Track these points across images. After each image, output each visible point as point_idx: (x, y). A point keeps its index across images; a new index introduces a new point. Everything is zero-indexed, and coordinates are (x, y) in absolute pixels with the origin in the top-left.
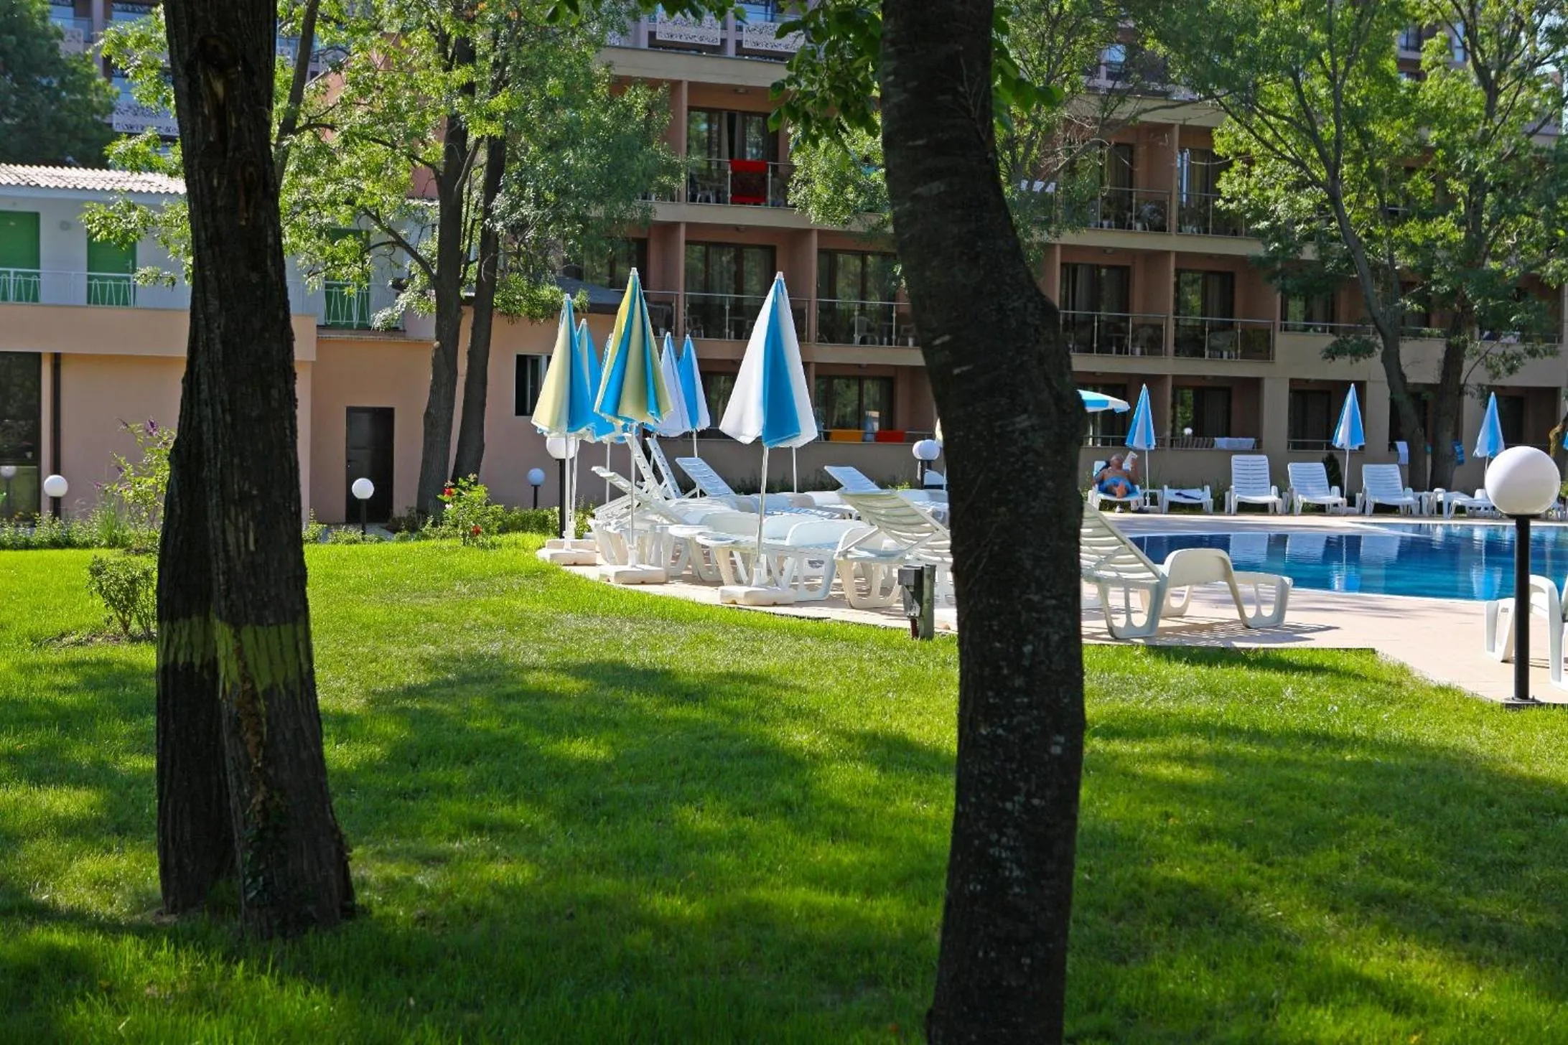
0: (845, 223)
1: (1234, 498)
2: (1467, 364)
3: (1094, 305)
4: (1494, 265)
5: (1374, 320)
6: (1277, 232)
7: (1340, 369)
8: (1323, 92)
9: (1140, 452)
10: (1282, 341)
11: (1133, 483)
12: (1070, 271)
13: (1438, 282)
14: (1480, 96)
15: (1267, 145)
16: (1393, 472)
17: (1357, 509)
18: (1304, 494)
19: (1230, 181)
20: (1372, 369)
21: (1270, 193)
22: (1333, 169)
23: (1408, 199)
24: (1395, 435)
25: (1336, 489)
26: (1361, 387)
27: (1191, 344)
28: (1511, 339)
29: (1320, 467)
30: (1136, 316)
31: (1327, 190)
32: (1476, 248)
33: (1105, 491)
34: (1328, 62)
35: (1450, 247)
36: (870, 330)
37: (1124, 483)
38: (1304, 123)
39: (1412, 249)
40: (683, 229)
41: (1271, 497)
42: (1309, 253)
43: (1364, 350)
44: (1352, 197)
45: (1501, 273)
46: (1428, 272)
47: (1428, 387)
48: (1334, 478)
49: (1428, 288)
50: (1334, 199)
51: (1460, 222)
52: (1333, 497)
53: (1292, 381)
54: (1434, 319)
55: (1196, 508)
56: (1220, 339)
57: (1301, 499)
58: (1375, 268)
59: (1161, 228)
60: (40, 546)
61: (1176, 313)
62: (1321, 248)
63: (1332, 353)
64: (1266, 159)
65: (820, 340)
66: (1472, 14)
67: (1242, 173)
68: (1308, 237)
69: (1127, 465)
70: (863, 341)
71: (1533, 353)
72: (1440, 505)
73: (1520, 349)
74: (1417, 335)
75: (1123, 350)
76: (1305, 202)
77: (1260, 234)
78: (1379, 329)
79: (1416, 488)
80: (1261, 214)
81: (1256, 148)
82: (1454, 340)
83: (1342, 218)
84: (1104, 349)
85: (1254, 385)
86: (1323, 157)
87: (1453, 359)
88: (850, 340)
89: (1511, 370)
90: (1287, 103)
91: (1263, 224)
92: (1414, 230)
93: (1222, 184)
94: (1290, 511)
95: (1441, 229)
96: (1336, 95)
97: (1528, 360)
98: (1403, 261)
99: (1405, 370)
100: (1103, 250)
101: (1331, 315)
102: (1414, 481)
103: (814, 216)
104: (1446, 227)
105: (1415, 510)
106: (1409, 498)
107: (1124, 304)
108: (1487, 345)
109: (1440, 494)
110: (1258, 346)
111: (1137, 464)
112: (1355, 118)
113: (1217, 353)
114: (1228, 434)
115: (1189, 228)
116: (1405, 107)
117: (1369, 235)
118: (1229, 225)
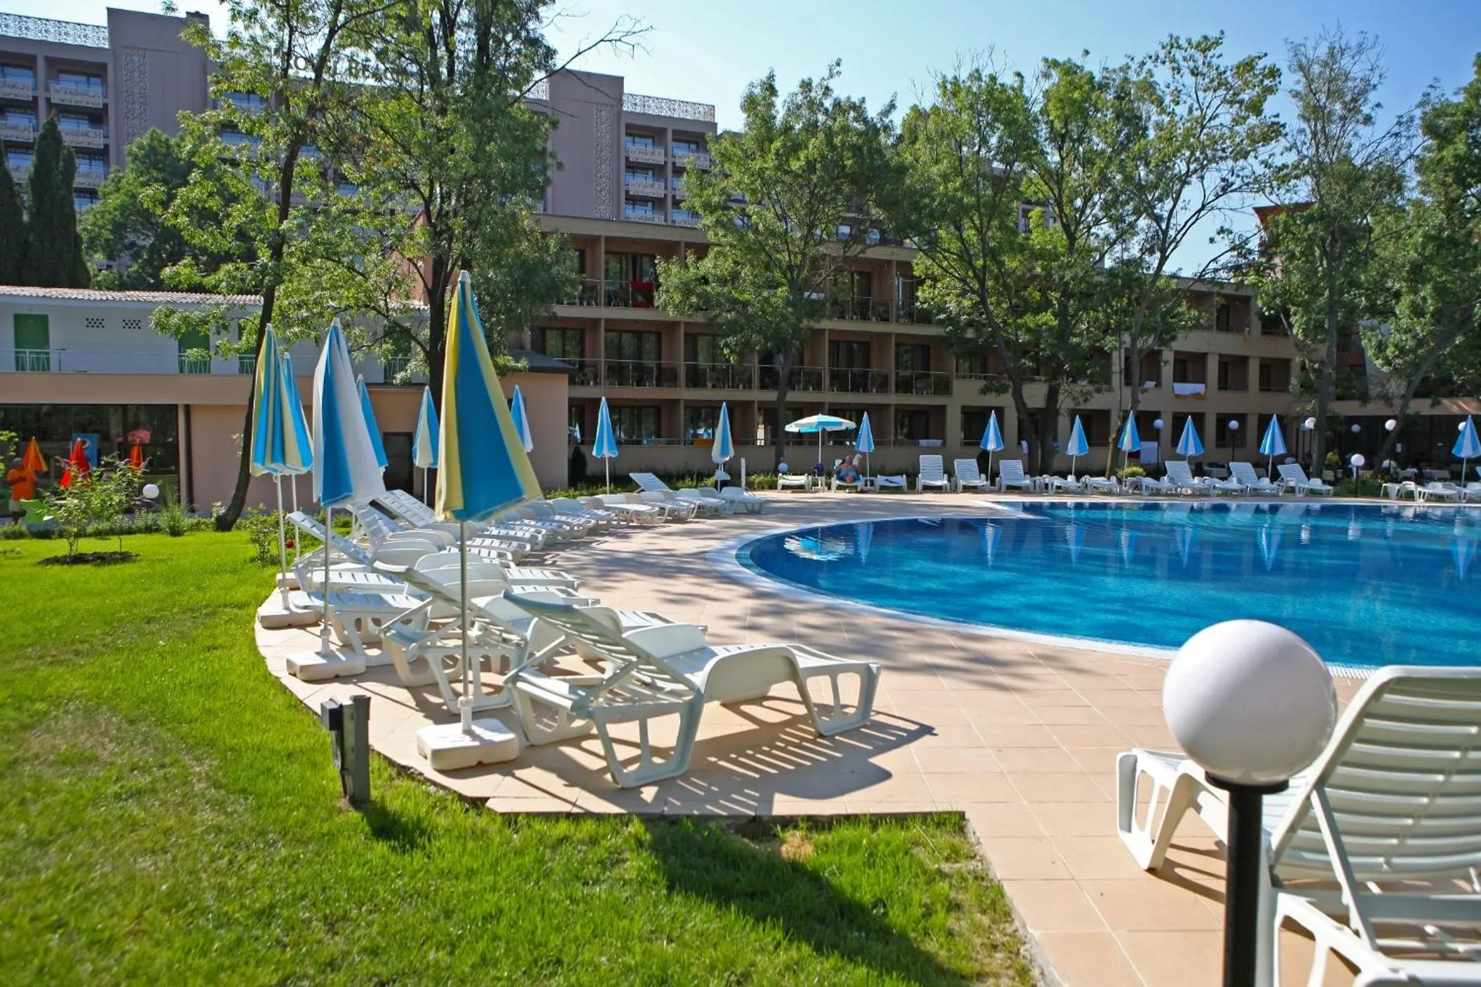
0: (691, 316)
1: (922, 481)
2: (1061, 397)
3: (850, 364)
4: (1075, 340)
5: (1007, 372)
6: (951, 320)
7: (990, 400)
8: (975, 239)
9: (864, 454)
10: (957, 385)
11: (858, 474)
12: (835, 344)
13: (1044, 350)
14: (1065, 242)
15: (945, 270)
16: (1018, 465)
17: (996, 488)
18: (964, 479)
19: (923, 291)
20: (1007, 400)
21: (947, 298)
22: (982, 283)
23: (1026, 301)
24: (1020, 438)
25: (983, 476)
26: (1000, 412)
27: (904, 386)
28: (1085, 382)
29: (974, 462)
30: (874, 369)
31: (979, 295)
32: (1064, 331)
33: (841, 479)
34: (977, 222)
35: (1051, 329)
36: (718, 379)
37: (852, 474)
38: (965, 257)
39: (1029, 330)
40: (603, 323)
41: (943, 482)
42: (970, 334)
43: (1002, 390)
44: (993, 299)
45: (1079, 345)
46: (1037, 345)
47: (1039, 410)
48: (983, 468)
49: (1037, 353)
50: (983, 301)
51: (1055, 315)
52: (981, 481)
53: (963, 407)
54: (1042, 371)
55: (897, 490)
56: (919, 384)
57: (962, 483)
58: (1008, 342)
59: (886, 320)
60: (139, 531)
61: (897, 368)
62: (977, 330)
63: (984, 391)
64: (944, 277)
65: (687, 386)
66: (1060, 194)
67: (930, 286)
68: (970, 324)
69: (855, 462)
70: (714, 386)
71: (1099, 391)
72: (1047, 485)
73: (1091, 388)
74: (1033, 380)
75: (866, 390)
76: (966, 303)
77: (941, 322)
78: (1011, 378)
79: (1032, 476)
80: (942, 310)
81: (937, 271)
82: (1054, 383)
83: (988, 311)
84: (855, 389)
85: (942, 409)
86: (976, 276)
87: (1052, 396)
88: (705, 386)
89: (1086, 400)
90: (955, 246)
91: (942, 316)
92: (1029, 320)
93: (919, 294)
94: (954, 490)
95: (1045, 319)
96: (983, 240)
97: (1096, 395)
98: (1023, 338)
99: (1026, 401)
100: (854, 333)
101: (984, 370)
102: (1030, 471)
103: (671, 313)
104: (1047, 318)
105: (1032, 489)
106: (1027, 481)
107: (867, 363)
108: (1072, 386)
109: (1047, 479)
110: (943, 387)
111: (862, 461)
112: (993, 254)
113: (920, 392)
114: (927, 438)
115: (902, 320)
116: (1022, 249)
117: (1004, 322)
118: (925, 317)
